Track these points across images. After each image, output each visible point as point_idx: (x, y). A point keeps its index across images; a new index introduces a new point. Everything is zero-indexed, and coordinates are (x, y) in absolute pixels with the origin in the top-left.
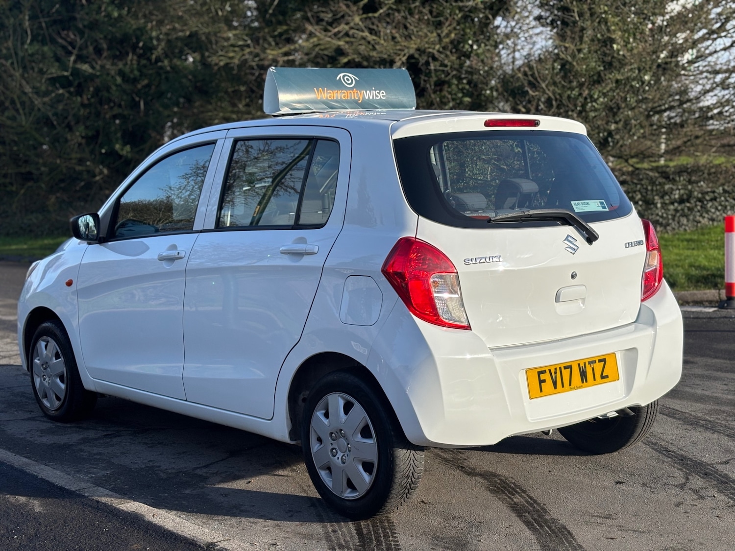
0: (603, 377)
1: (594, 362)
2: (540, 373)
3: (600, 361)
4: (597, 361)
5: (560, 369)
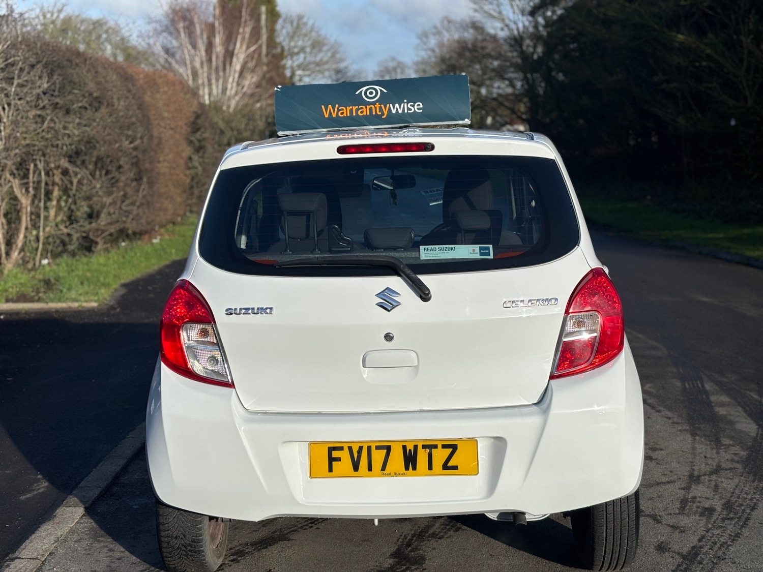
0: (446, 467)
1: (436, 447)
2: (331, 450)
4: (440, 446)
5: (369, 448)
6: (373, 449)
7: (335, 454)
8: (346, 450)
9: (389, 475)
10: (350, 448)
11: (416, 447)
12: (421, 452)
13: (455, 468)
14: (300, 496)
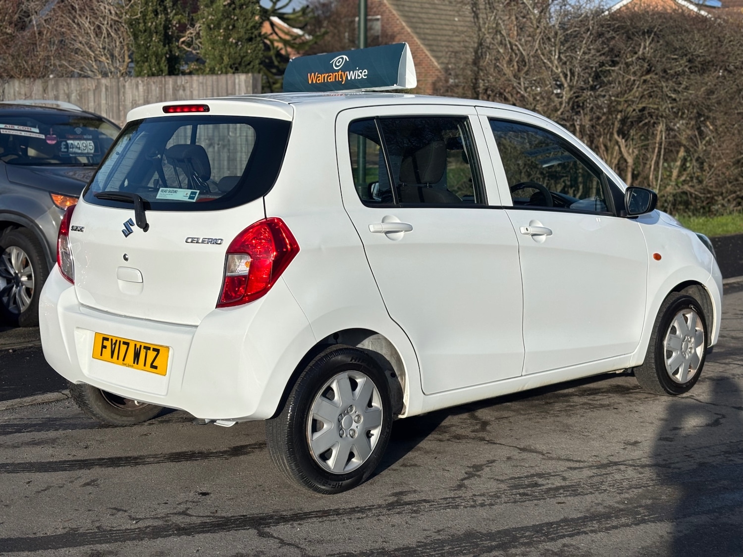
0: (152, 366)
1: (150, 349)
2: (104, 339)
3: (154, 350)
4: (152, 349)
5: (120, 341)
6: (122, 343)
7: (106, 343)
8: (110, 340)
9: (125, 365)
10: (112, 340)
11: (141, 346)
12: (142, 350)
13: (156, 367)
14: (85, 371)
